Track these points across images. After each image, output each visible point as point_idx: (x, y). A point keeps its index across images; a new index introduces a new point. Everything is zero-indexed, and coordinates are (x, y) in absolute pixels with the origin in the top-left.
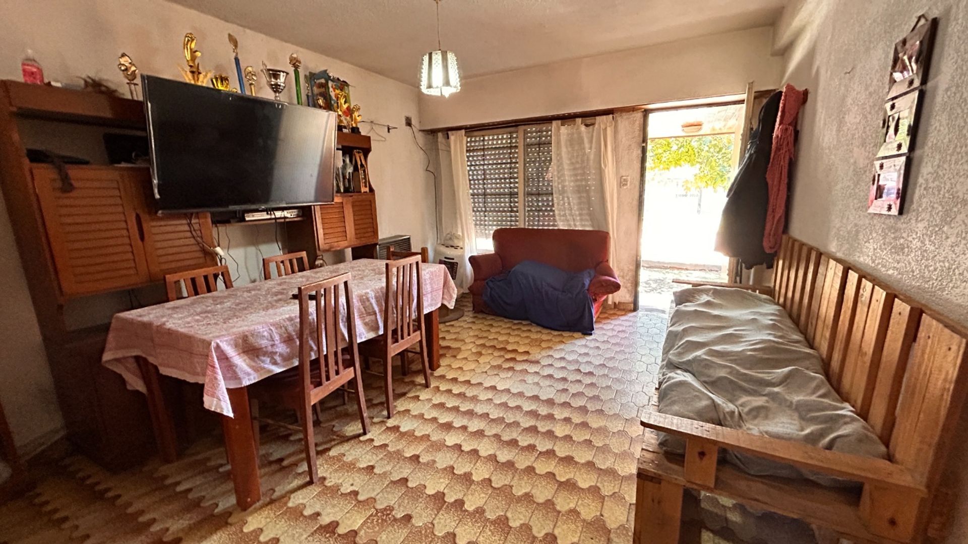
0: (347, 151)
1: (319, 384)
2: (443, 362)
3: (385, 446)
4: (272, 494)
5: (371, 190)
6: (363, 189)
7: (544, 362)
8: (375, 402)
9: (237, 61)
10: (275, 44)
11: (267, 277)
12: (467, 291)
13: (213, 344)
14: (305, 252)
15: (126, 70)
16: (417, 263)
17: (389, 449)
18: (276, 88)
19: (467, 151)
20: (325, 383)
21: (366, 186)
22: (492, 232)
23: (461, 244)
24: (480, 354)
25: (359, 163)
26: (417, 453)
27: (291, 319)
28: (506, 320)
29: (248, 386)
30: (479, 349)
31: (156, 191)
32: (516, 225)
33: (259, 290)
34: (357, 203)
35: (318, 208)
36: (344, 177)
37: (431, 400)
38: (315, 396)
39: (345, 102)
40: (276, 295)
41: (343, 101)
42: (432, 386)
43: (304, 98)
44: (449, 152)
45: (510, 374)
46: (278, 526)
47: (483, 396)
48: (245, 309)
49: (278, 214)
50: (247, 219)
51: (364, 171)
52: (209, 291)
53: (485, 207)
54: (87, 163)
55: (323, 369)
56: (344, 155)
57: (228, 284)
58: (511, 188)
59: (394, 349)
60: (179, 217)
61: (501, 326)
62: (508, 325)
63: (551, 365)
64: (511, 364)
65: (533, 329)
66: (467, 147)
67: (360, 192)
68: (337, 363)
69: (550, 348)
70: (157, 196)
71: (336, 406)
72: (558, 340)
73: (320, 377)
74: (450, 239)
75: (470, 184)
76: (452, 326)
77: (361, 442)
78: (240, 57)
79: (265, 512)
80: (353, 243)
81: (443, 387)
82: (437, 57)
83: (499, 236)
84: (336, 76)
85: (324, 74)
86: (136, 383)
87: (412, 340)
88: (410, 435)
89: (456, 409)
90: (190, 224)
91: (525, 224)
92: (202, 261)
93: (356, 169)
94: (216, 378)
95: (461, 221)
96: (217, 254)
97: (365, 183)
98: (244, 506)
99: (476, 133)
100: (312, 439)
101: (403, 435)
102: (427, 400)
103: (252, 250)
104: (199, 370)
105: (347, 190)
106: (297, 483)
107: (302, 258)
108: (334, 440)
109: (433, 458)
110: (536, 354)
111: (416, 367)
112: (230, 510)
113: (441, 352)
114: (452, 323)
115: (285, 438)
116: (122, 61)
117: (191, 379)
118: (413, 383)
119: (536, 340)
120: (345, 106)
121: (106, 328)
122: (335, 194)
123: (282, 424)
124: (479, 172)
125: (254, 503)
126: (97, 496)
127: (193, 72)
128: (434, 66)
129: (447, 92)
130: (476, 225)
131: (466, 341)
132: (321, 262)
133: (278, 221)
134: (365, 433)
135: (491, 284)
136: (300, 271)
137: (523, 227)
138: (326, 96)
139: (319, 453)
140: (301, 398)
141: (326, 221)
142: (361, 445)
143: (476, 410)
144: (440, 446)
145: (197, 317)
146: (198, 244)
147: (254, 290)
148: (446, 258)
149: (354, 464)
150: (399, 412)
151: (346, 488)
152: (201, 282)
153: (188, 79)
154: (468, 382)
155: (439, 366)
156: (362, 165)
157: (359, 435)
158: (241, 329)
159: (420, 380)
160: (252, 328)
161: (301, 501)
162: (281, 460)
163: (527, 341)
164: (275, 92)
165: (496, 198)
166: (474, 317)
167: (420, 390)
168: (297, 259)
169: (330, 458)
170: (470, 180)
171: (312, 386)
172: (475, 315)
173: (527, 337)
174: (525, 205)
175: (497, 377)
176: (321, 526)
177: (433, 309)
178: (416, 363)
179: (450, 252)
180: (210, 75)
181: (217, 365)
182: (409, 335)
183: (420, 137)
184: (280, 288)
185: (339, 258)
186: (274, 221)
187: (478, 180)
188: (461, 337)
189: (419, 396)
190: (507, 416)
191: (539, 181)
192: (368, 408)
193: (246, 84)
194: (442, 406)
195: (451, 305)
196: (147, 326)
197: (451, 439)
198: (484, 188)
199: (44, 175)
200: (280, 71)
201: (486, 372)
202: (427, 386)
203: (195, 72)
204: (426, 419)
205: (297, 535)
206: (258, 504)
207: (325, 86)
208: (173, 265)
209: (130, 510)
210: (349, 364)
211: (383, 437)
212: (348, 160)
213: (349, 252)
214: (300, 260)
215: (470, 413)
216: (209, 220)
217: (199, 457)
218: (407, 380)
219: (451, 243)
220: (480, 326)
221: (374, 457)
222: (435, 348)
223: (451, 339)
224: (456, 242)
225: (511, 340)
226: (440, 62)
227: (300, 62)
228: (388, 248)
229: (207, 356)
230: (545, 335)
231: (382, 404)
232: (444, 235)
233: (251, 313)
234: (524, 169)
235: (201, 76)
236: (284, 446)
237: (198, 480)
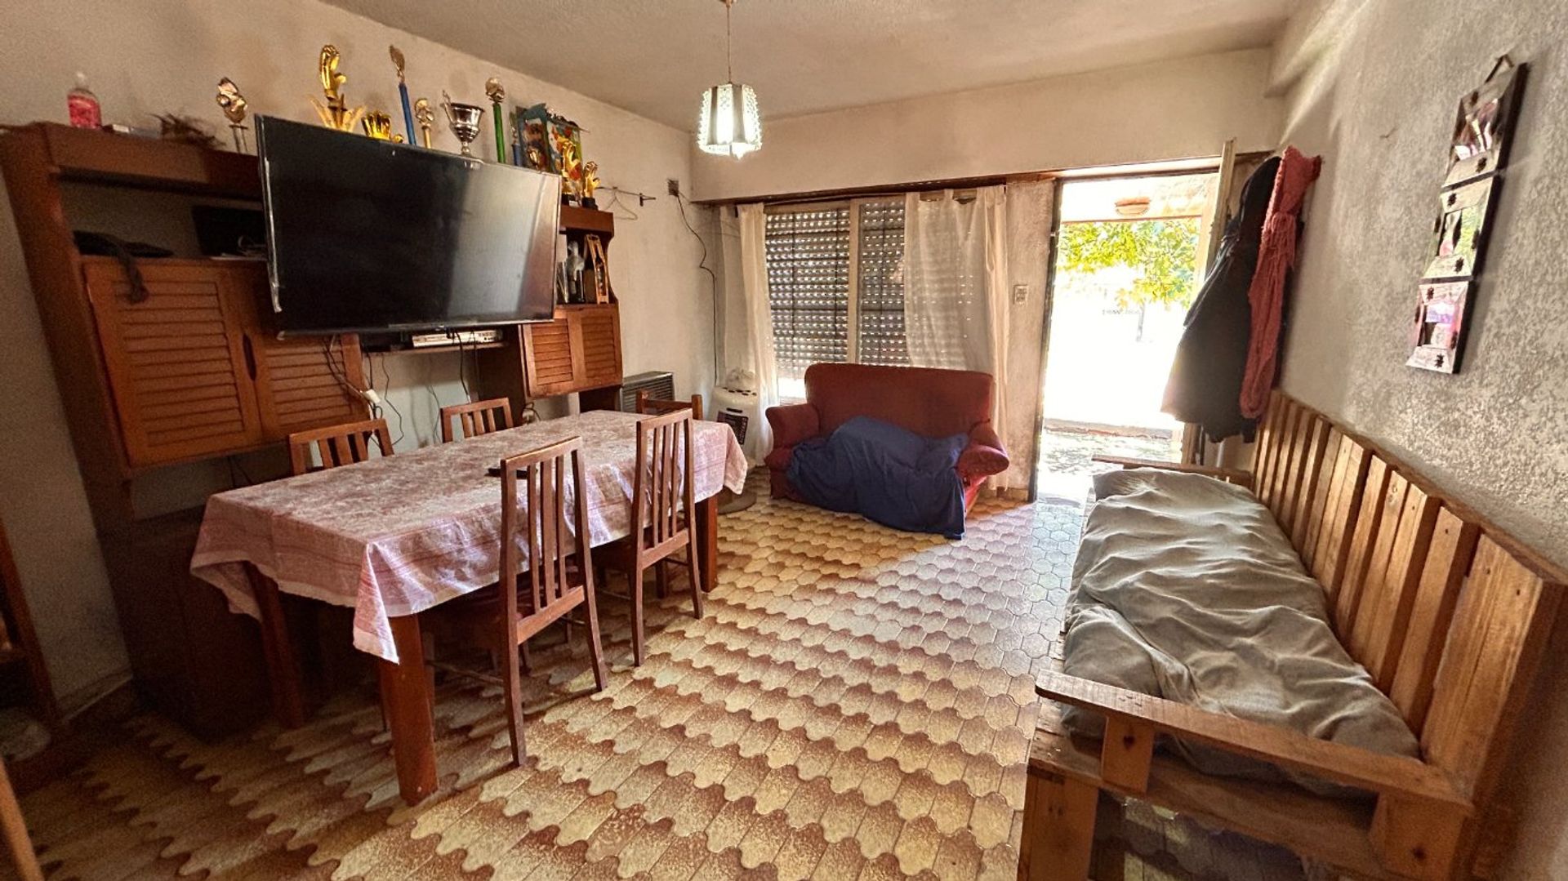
0: (575, 235)
1: (528, 611)
2: (723, 578)
3: (631, 710)
4: (456, 781)
5: (613, 299)
6: (600, 299)
7: (884, 582)
8: (614, 639)
9: (403, 88)
10: (462, 61)
11: (447, 437)
12: (762, 464)
13: (369, 549)
14: (506, 399)
15: (229, 104)
16: (686, 422)
17: (637, 714)
18: (464, 134)
19: (767, 237)
20: (540, 610)
21: (604, 294)
22: (804, 370)
23: (752, 387)
24: (781, 566)
25: (594, 256)
26: (682, 723)
27: (487, 510)
28: (823, 512)
29: (419, 614)
30: (780, 559)
31: (276, 300)
32: (844, 360)
33: (435, 459)
34: (588, 321)
35: (527, 329)
36: (570, 278)
37: (703, 638)
38: (523, 629)
39: (574, 158)
40: (463, 470)
41: (570, 155)
42: (705, 616)
43: (508, 148)
44: (738, 238)
45: (829, 600)
46: (465, 832)
47: (786, 634)
48: (414, 491)
49: (465, 337)
50: (416, 344)
51: (602, 269)
52: (356, 459)
53: (793, 329)
54: (167, 254)
55: (537, 588)
56: (569, 242)
57: (386, 449)
58: (836, 299)
59: (647, 558)
60: (307, 341)
61: (815, 522)
62: (828, 520)
63: (895, 587)
64: (831, 584)
65: (866, 528)
66: (767, 230)
67: (595, 302)
68: (557, 579)
69: (894, 559)
70: (278, 309)
71: (553, 645)
72: (905, 545)
73: (531, 600)
74: (737, 378)
75: (771, 291)
76: (739, 519)
77: (594, 702)
78: (406, 83)
79: (447, 808)
80: (582, 385)
81: (723, 619)
82: (726, 94)
83: (814, 376)
84: (559, 114)
85: (541, 111)
86: (243, 603)
87: (676, 542)
88: (670, 693)
89: (742, 654)
90: (326, 353)
91: (857, 357)
92: (345, 411)
93: (589, 265)
94: (371, 601)
95: (756, 352)
96: (369, 401)
97: (603, 288)
98: (411, 797)
99: (780, 209)
100: (518, 697)
101: (660, 692)
102: (696, 638)
103: (421, 393)
104: (346, 587)
105: (574, 299)
106: (492, 764)
107: (502, 408)
108: (549, 698)
109: (705, 731)
110: (871, 569)
111: (680, 584)
112: (392, 803)
113: (720, 561)
114: (737, 515)
115: (474, 694)
116: (223, 90)
117: (334, 600)
118: (675, 612)
119: (871, 546)
120: (573, 164)
121: (196, 515)
122: (555, 306)
123: (471, 672)
124: (785, 272)
125: (428, 794)
126: (184, 778)
127: (333, 109)
128: (719, 108)
129: (740, 150)
130: (779, 356)
131: (760, 545)
132: (531, 413)
133: (465, 348)
134: (599, 689)
135: (799, 452)
136: (497, 429)
137: (853, 362)
138: (542, 146)
139: (528, 718)
140: (502, 632)
141: (541, 349)
142: (594, 707)
143: (774, 657)
144: (716, 712)
145: (340, 504)
146: (340, 384)
147: (427, 459)
148: (729, 409)
149: (583, 738)
150: (653, 657)
151: (570, 775)
152: (344, 444)
153: (327, 121)
154: (761, 611)
155: (716, 585)
156: (599, 260)
157: (591, 692)
158: (411, 525)
159: (688, 606)
160: (428, 523)
161: (500, 794)
162: (468, 728)
163: (857, 547)
164: (462, 140)
165: (812, 315)
166: (773, 506)
167: (687, 621)
168: (494, 410)
169: (545, 727)
170: (770, 285)
171: (519, 615)
172: (776, 502)
173: (859, 541)
174: (858, 326)
175: (808, 604)
176: (531, 832)
177: (711, 494)
178: (679, 578)
179: (737, 401)
180: (360, 113)
181: (375, 582)
182: (671, 535)
183: (691, 212)
184: (468, 456)
185: (559, 408)
186: (458, 348)
187: (784, 284)
188: (750, 537)
189: (684, 632)
190: (824, 666)
191: (882, 289)
192: (605, 648)
193: (417, 126)
194: (720, 648)
195: (738, 488)
196: (261, 515)
197: (735, 702)
198: (793, 299)
199: (103, 275)
200: (471, 107)
201: (791, 596)
202: (696, 615)
203: (338, 109)
204: (695, 669)
205: (494, 847)
206: (433, 797)
207: (540, 130)
208: (302, 417)
209: (234, 801)
210: (577, 580)
211: (629, 695)
212: (576, 251)
213: (574, 400)
214: (499, 412)
215: (765, 661)
216: (358, 346)
217: (341, 720)
218: (665, 605)
219: (737, 386)
220: (782, 521)
221: (614, 726)
222: (711, 555)
223: (736, 541)
224: (746, 385)
225: (832, 544)
226: (730, 102)
227: (502, 92)
228: (639, 395)
229: (359, 566)
230: (886, 538)
231: (625, 642)
232: (728, 371)
233: (426, 498)
234: (859, 269)
235: (347, 115)
236: (471, 706)
237: (341, 757)
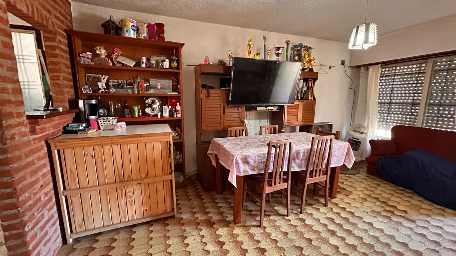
0: (305, 80)
1: (270, 185)
2: (339, 196)
3: (296, 226)
4: (245, 223)
5: (314, 99)
6: (310, 98)
7: (419, 223)
8: (296, 203)
9: (265, 45)
10: (281, 35)
11: (260, 134)
12: (365, 160)
13: (235, 158)
14: (277, 126)
15: (230, 56)
16: (331, 140)
17: (297, 229)
18: (278, 55)
19: (381, 77)
20: (273, 186)
21: (312, 97)
22: (392, 127)
23: (365, 132)
24: (366, 200)
25: (310, 86)
26: (312, 238)
27: (264, 154)
28: (392, 185)
29: (244, 176)
30: (365, 197)
31: (230, 97)
32: (414, 125)
33: (256, 139)
34: (305, 105)
35: (286, 107)
36: (301, 92)
37: (326, 214)
38: (268, 190)
39: (308, 57)
40: (261, 142)
41: (307, 56)
42: (329, 206)
43: (289, 57)
44: (367, 78)
45: (386, 220)
46: (244, 238)
47: (361, 226)
48: (249, 146)
49: (270, 108)
50: (258, 109)
51: (312, 89)
52: (240, 136)
53: (389, 111)
54: (214, 88)
55: (274, 179)
56: (303, 82)
57: (246, 135)
58: (414, 100)
59: (309, 181)
60: (235, 107)
61: (387, 188)
62: (394, 189)
63: (427, 228)
64: (389, 215)
65: (415, 197)
66: (381, 74)
67: (308, 99)
68: (280, 179)
69: (429, 216)
70: (230, 99)
71: (278, 197)
72: (438, 212)
73: (272, 182)
74: (359, 127)
75: (379, 96)
76: (350, 177)
77: (285, 219)
78: (266, 44)
79: (241, 229)
80: (300, 124)
81: (335, 210)
82: (362, 28)
83: (395, 130)
84: (306, 45)
85: (301, 45)
86: (214, 164)
87: (321, 179)
88: (310, 227)
89: (341, 226)
90: (238, 110)
91: (422, 124)
92: (240, 124)
93: (308, 88)
94: (233, 170)
95: (368, 118)
96: (245, 122)
97: (312, 95)
98: (235, 222)
99: (389, 66)
100: (264, 207)
101: (307, 225)
102: (324, 213)
103: (258, 121)
104: (230, 165)
105: (302, 99)
106: (255, 223)
107: (276, 128)
108: (273, 212)
109: (319, 245)
110: (413, 215)
111: (322, 193)
112: (231, 221)
113: (338, 190)
114: (350, 176)
115: (255, 202)
116: (229, 53)
117: (227, 168)
118: (318, 201)
119: (416, 206)
120: (307, 59)
121: (209, 142)
122: (295, 100)
123: (254, 196)
124: (388, 89)
125: (238, 223)
126: (199, 196)
127: (249, 53)
129: (367, 46)
130: (380, 121)
131: (357, 189)
132: (284, 130)
133: (269, 111)
134: (287, 216)
135: (383, 159)
136: (274, 133)
137: (420, 126)
138: (299, 55)
139: (266, 215)
140: (262, 189)
141: (290, 112)
142: (285, 220)
143: (353, 232)
144: (325, 241)
145: (233, 145)
146: (240, 117)
147: (254, 138)
148: (353, 138)
149: (279, 228)
150: (307, 213)
151: (273, 237)
152: (238, 132)
153: (247, 56)
154: (353, 213)
155: (335, 197)
156: (312, 87)
157: (285, 215)
158: (245, 154)
159: (322, 201)
160: (249, 154)
161: (254, 232)
162: (251, 211)
163: (408, 204)
164: (277, 56)
165: (399, 106)
166: (367, 176)
167: (321, 206)
168: (274, 128)
169: (270, 220)
170: (380, 94)
171: (267, 185)
172: (368, 175)
173: (409, 201)
174: (425, 112)
175: (375, 218)
176: (259, 247)
177: (337, 166)
178: (322, 191)
179: (357, 135)
180: (255, 53)
181: (235, 166)
182: (319, 176)
183: (349, 70)
184: (264, 139)
185: (293, 130)
186: (267, 111)
187: (387, 94)
188: (354, 185)
189: (319, 209)
190: (377, 246)
191: (442, 96)
192: (291, 204)
193: (266, 54)
194: (332, 220)
195: (350, 166)
196: (219, 144)
197: (333, 241)
198: (390, 99)
199: (204, 91)
200: (280, 47)
201: (367, 212)
202: (325, 205)
203: (250, 53)
204: (321, 223)
205: (249, 245)
206: (239, 225)
207: (300, 50)
208: (231, 124)
209: (205, 205)
210: (286, 181)
211: (296, 221)
212: (305, 84)
213: (298, 128)
214: (275, 129)
215: (350, 232)
216: (244, 109)
217: (226, 196)
218: (315, 198)
219: (359, 130)
220: (370, 183)
221: (289, 229)
222: (335, 187)
223: (348, 185)
224: (362, 130)
225: (393, 199)
227: (290, 42)
228: (318, 128)
229: (233, 161)
230: (426, 205)
231: (298, 205)
232: (355, 125)
233: (251, 148)
234: (429, 87)
235: (251, 54)
236: (253, 206)
237: (224, 205)
